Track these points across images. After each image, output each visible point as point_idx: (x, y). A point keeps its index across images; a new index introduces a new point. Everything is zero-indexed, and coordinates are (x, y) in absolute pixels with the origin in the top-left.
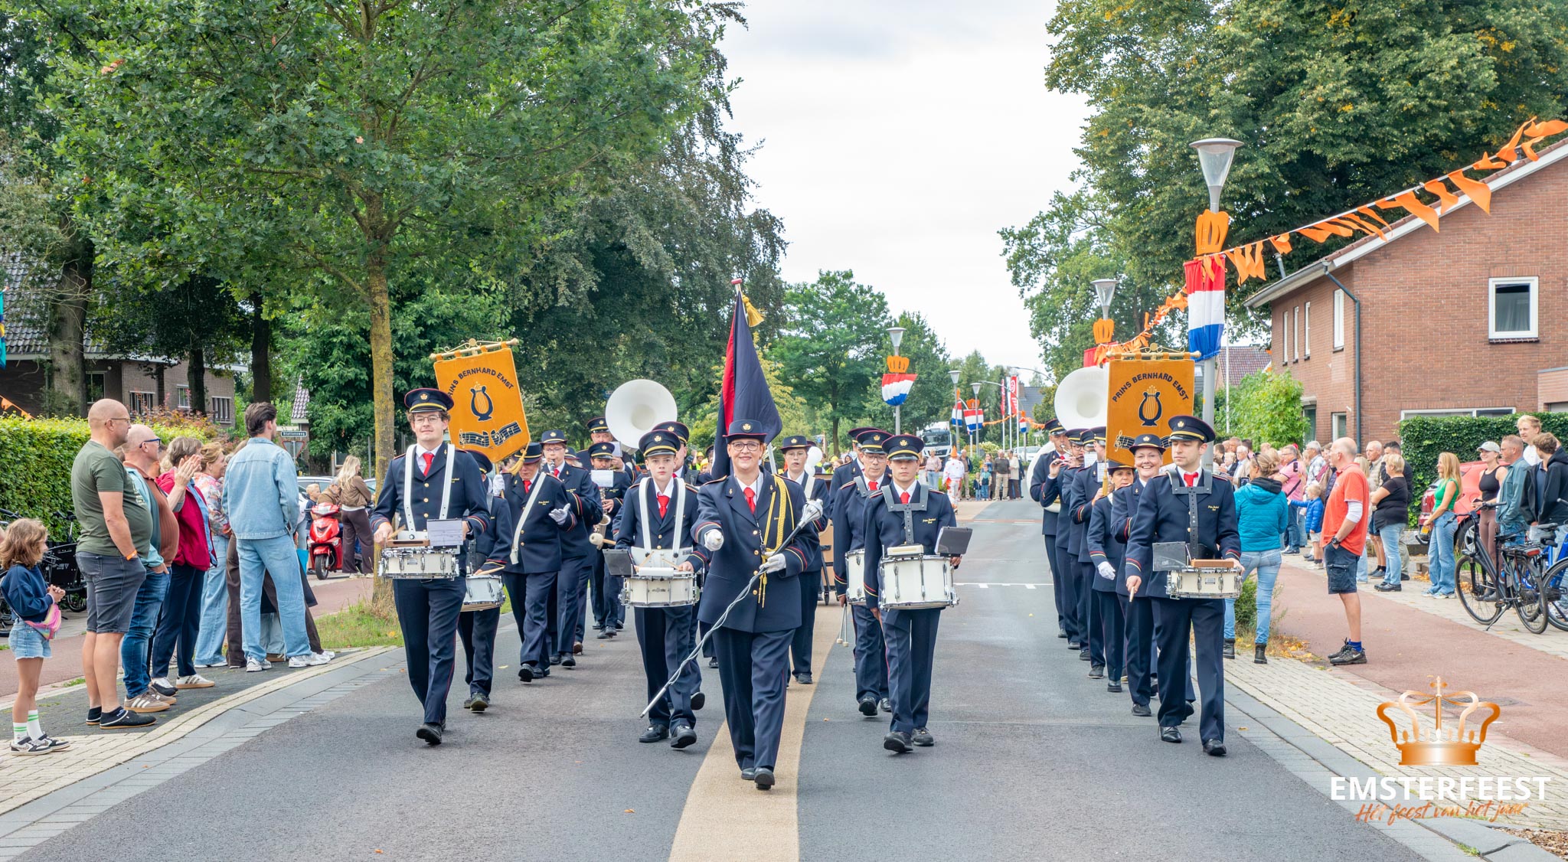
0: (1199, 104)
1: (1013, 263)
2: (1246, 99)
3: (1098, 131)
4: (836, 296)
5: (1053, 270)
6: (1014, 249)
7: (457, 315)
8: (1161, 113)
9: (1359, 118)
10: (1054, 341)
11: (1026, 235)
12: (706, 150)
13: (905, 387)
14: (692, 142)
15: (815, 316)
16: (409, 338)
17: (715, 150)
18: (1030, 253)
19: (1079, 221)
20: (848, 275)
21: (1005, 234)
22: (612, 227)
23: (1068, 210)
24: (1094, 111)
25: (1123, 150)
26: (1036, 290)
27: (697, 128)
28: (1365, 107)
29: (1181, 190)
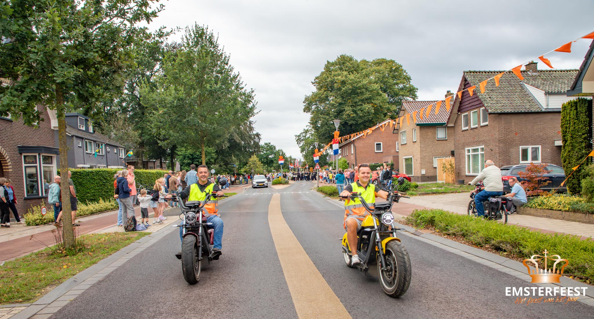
1: (297, 141)
2: (336, 114)
3: (312, 119)
4: (268, 146)
5: (304, 142)
6: (297, 138)
8: (322, 116)
9: (353, 117)
10: (304, 153)
11: (299, 136)
15: (264, 150)
16: (198, 155)
18: (300, 139)
19: (308, 134)
20: (270, 143)
21: (296, 136)
23: (306, 132)
26: (301, 145)
28: (354, 115)
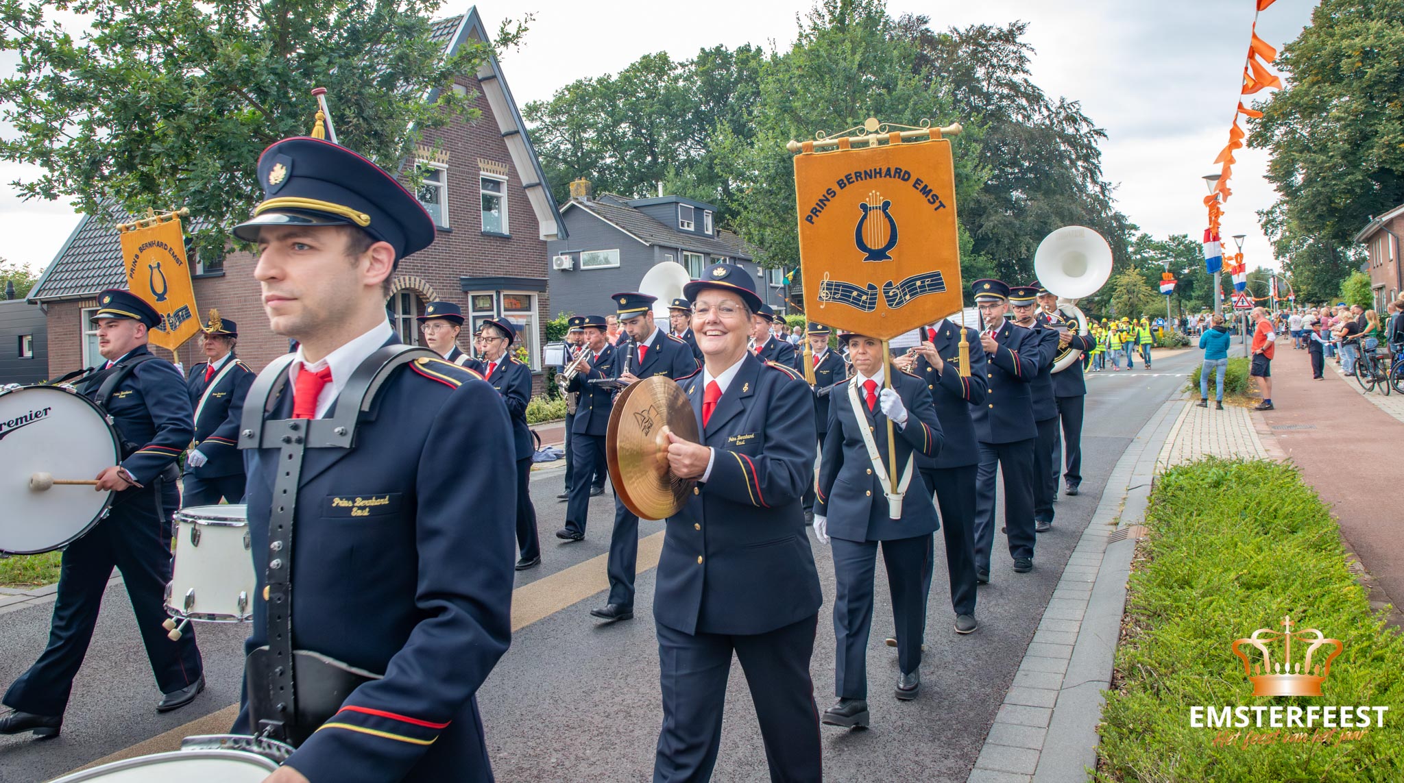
0: (1323, 149)
1: (1264, 226)
3: (1274, 165)
4: (1179, 245)
5: (1285, 228)
7: (972, 266)
11: (1271, 212)
12: (1092, 189)
13: (1171, 286)
14: (1086, 187)
17: (1098, 189)
18: (1273, 220)
21: (1259, 213)
22: (1045, 223)
24: (1271, 158)
25: (1289, 173)
26: (1277, 237)
27: (1089, 180)
29: (1317, 190)
